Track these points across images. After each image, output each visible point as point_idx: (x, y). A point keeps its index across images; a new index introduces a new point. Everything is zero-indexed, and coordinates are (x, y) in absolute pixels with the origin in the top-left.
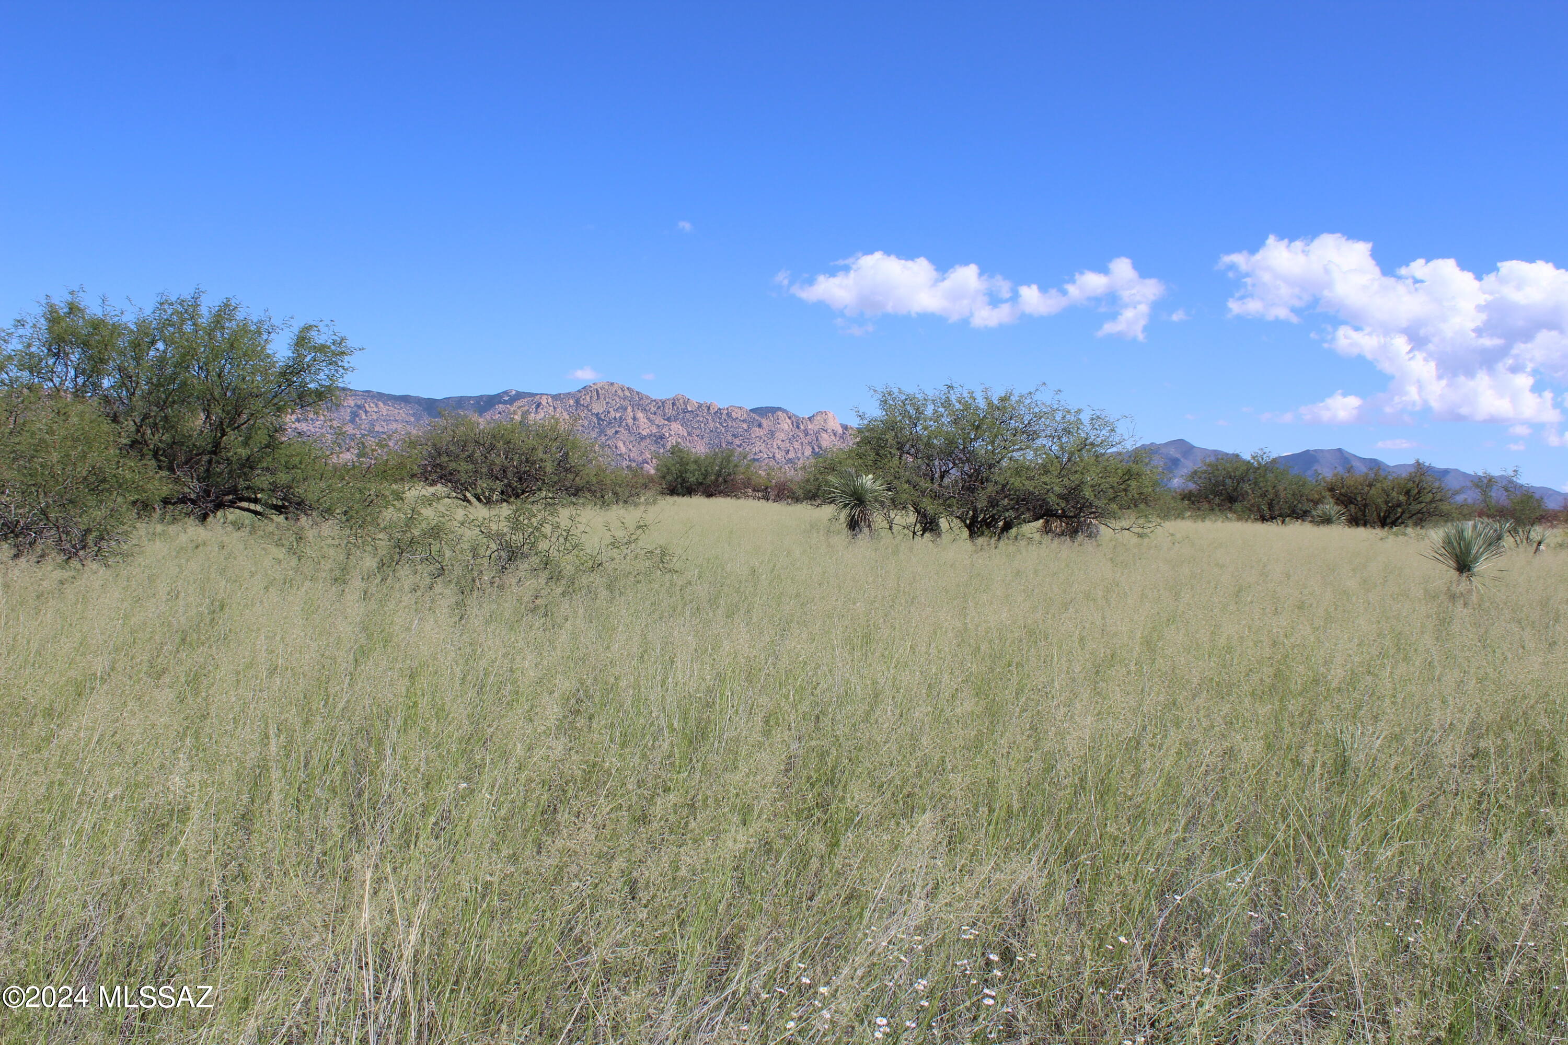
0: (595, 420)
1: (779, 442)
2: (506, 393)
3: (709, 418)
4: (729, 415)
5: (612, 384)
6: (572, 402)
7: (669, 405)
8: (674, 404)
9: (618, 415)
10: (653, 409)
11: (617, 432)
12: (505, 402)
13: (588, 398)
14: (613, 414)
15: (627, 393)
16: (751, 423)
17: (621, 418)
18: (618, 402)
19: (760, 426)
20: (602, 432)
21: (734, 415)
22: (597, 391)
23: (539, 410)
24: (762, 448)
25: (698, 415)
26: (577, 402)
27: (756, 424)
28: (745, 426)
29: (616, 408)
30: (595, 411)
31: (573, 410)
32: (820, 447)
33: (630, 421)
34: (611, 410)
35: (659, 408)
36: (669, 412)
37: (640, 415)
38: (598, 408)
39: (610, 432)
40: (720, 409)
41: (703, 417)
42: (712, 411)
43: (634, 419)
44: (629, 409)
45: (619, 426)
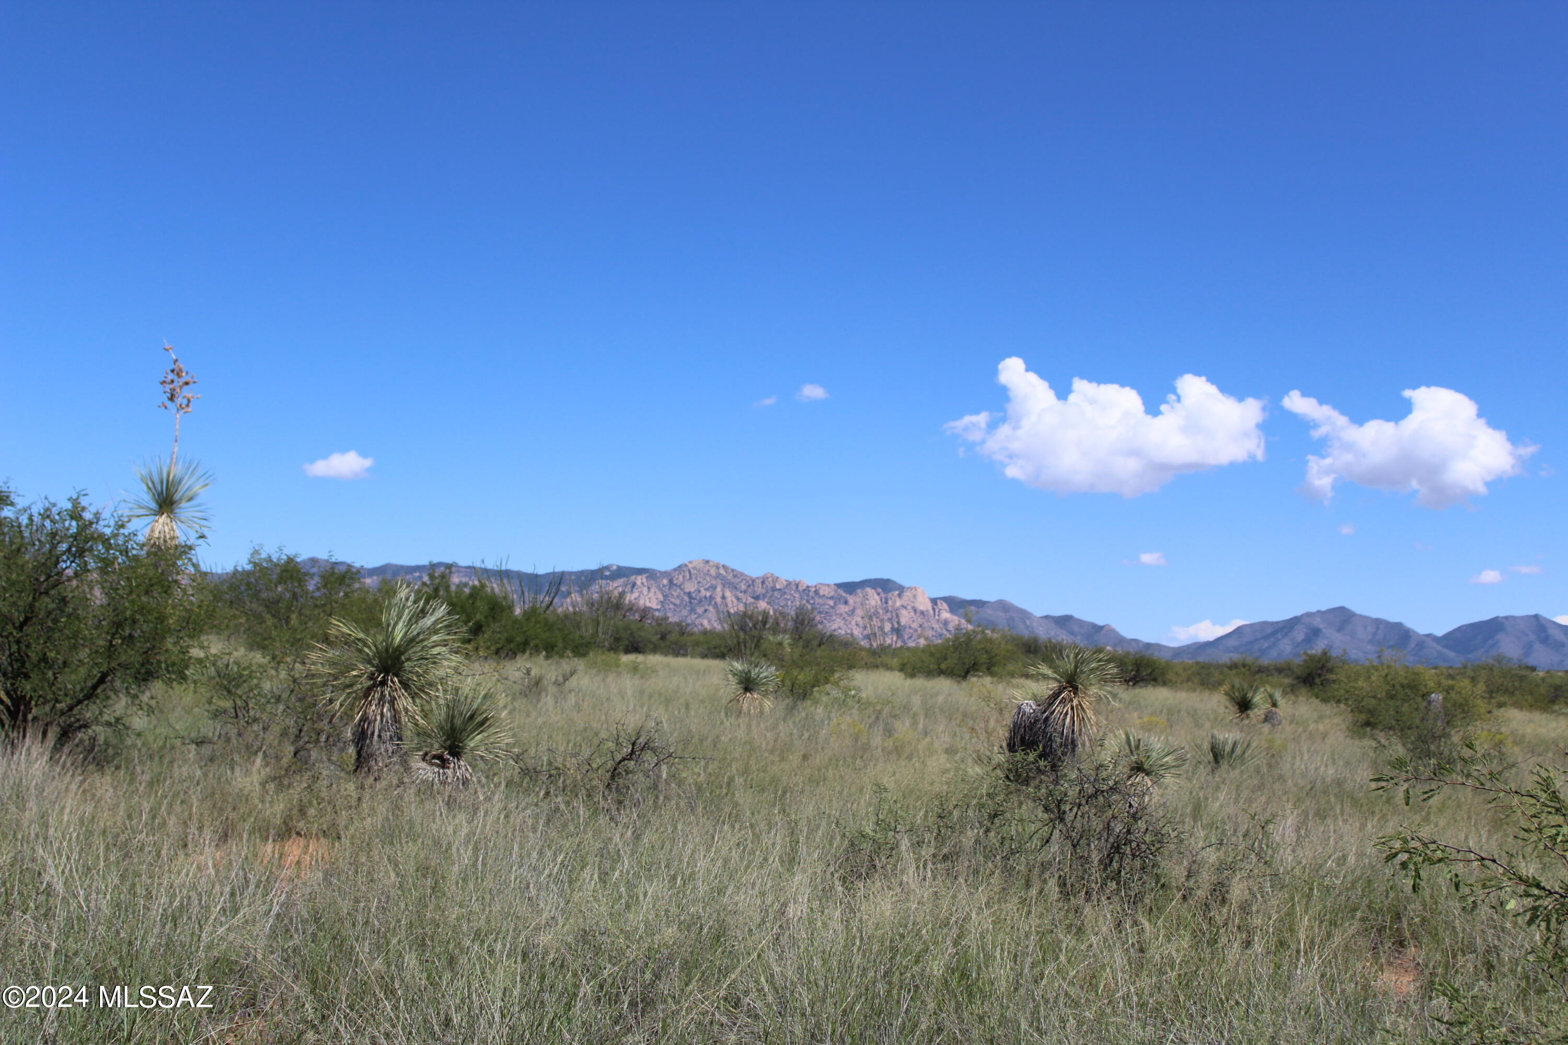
0: (686, 599)
1: (859, 619)
2: (607, 568)
3: (797, 595)
4: (816, 592)
5: (707, 562)
6: (665, 581)
7: (759, 582)
8: (763, 583)
9: (708, 594)
10: (743, 587)
11: (706, 611)
12: (607, 578)
13: (681, 578)
14: (703, 593)
15: (722, 571)
16: (838, 600)
17: (711, 596)
18: (709, 581)
19: (846, 603)
20: (693, 610)
21: (822, 593)
22: (690, 572)
23: (635, 590)
24: (841, 625)
25: (785, 593)
26: (671, 581)
27: (842, 601)
28: (831, 603)
29: (706, 587)
30: (687, 590)
31: (666, 590)
32: (898, 623)
33: (719, 600)
34: (702, 589)
35: (749, 586)
36: (759, 590)
37: (728, 594)
38: (690, 587)
39: (700, 610)
40: (808, 587)
41: (791, 595)
42: (800, 588)
43: (723, 597)
44: (719, 589)
45: (709, 605)
